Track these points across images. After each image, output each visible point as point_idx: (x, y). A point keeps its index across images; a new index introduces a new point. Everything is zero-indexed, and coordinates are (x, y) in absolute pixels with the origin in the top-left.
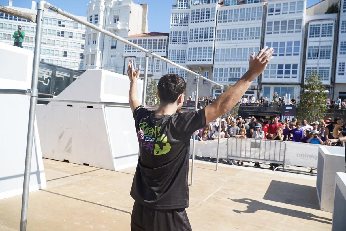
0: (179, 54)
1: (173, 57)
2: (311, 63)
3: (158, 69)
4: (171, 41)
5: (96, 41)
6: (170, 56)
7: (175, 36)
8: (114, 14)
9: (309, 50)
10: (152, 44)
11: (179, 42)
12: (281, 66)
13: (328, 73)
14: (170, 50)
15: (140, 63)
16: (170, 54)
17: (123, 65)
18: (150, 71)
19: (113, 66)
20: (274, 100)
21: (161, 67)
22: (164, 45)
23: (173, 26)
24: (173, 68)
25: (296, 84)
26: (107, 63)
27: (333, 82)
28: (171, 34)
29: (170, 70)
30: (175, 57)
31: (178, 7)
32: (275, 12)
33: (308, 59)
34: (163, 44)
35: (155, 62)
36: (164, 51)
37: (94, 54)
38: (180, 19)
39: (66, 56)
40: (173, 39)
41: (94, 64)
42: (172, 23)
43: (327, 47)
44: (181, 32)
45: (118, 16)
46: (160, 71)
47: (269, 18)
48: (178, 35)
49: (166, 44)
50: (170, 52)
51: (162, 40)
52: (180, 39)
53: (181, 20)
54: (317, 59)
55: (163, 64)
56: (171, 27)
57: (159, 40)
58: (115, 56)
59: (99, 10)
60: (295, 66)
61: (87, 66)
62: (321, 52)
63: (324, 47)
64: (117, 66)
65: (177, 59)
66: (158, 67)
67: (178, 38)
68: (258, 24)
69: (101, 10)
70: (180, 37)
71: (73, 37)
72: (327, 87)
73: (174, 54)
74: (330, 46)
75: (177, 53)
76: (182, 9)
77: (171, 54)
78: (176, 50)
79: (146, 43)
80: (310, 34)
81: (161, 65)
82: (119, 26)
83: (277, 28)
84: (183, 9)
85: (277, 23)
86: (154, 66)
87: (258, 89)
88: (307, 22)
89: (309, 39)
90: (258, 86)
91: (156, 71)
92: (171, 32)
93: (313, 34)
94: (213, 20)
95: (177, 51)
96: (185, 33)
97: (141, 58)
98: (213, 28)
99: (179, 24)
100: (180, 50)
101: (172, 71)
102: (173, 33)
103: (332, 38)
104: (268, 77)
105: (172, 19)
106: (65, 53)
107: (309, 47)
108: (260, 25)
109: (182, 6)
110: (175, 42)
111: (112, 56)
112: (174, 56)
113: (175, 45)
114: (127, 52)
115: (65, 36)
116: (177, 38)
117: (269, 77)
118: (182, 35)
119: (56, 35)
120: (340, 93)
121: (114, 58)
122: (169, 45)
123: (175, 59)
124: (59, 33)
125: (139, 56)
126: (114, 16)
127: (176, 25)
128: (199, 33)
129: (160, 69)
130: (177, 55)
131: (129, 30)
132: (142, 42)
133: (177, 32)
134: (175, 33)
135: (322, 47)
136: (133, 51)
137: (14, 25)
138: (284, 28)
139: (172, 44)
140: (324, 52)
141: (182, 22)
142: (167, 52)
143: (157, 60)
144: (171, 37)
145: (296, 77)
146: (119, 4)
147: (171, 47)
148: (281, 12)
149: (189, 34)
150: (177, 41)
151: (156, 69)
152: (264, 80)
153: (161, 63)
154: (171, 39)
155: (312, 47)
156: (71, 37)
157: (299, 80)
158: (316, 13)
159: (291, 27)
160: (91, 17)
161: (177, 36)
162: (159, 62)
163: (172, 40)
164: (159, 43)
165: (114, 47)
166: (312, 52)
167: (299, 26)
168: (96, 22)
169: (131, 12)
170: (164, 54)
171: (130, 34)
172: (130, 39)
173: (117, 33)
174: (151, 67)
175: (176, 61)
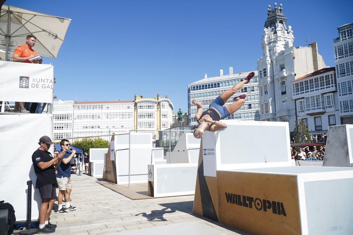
0: (350, 85)
1: (344, 90)
3: (329, 105)
4: (338, 75)
5: (267, 91)
6: (339, 89)
7: (342, 68)
8: (280, 64)
10: (319, 82)
11: (348, 73)
14: (339, 84)
15: (310, 103)
16: (339, 87)
17: (295, 108)
18: (321, 108)
19: (285, 110)
21: (332, 102)
22: (332, 80)
23: (338, 59)
24: (345, 101)
26: (280, 108)
28: (337, 67)
29: (342, 104)
30: (346, 90)
31: (341, 39)
34: (330, 79)
35: (325, 98)
36: (332, 86)
37: (268, 103)
38: (345, 50)
39: (251, 108)
40: (341, 72)
41: (268, 112)
42: (336, 56)
44: (348, 63)
45: (283, 65)
46: (332, 107)
48: (345, 66)
49: (333, 78)
50: (339, 86)
51: (328, 76)
52: (349, 70)
55: (334, 99)
56: (336, 61)
57: (326, 76)
58: (286, 101)
59: (266, 65)
61: (263, 114)
64: (289, 110)
65: (349, 91)
66: (329, 103)
67: (346, 70)
69: (267, 63)
70: (348, 67)
71: (255, 90)
73: (344, 86)
75: (347, 85)
76: (345, 39)
77: (341, 88)
78: (345, 82)
79: (313, 82)
81: (332, 100)
82: (285, 73)
84: (347, 39)
86: (325, 103)
91: (328, 107)
92: (337, 65)
95: (347, 83)
97: (310, 98)
99: (344, 56)
100: (350, 81)
101: (346, 104)
102: (339, 66)
106: (250, 105)
109: (345, 37)
110: (344, 75)
112: (344, 88)
113: (344, 77)
114: (295, 95)
115: (248, 91)
116: (344, 69)
118: (350, 65)
119: (241, 92)
121: (286, 103)
122: (337, 79)
123: (347, 92)
124: (243, 90)
125: (307, 97)
126: (280, 65)
127: (341, 58)
130: (347, 86)
131: (295, 75)
132: (309, 82)
133: (344, 64)
134: (342, 65)
136: (301, 93)
137: (209, 92)
139: (340, 77)
141: (347, 53)
142: (336, 86)
143: (327, 96)
144: (338, 71)
146: (283, 54)
147: (340, 80)
150: (345, 73)
151: (327, 106)
153: (332, 99)
154: (338, 73)
156: (253, 91)
160: (261, 72)
161: (344, 68)
162: (330, 98)
164: (326, 79)
165: (284, 93)
168: (265, 75)
169: (294, 58)
170: (333, 89)
171: (296, 78)
172: (296, 82)
173: (285, 80)
174: (321, 104)
175: (348, 93)
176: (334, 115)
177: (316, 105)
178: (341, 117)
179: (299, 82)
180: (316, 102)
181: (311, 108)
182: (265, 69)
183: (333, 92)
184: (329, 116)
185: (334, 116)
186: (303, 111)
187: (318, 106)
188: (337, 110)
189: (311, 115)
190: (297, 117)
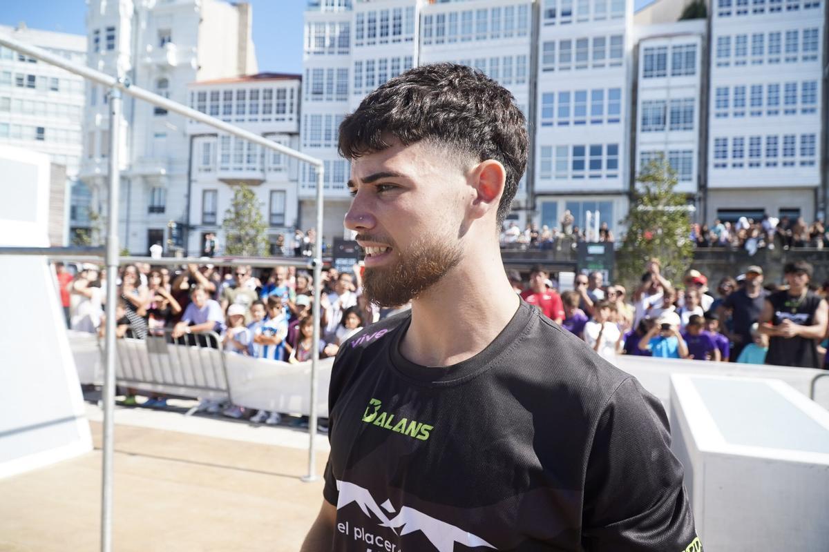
1: (316, 134)
2: (648, 141)
3: (277, 166)
4: (307, 93)
6: (306, 130)
7: (318, 79)
8: (158, 25)
9: (644, 109)
10: (261, 101)
11: (329, 96)
12: (579, 151)
13: (690, 164)
14: (306, 116)
15: (232, 151)
16: (306, 125)
17: (187, 156)
18: (258, 169)
19: (160, 158)
20: (564, 231)
21: (285, 159)
22: (292, 104)
23: (312, 54)
25: (617, 193)
26: (146, 152)
27: (703, 186)
28: (308, 74)
29: (307, 168)
30: (320, 134)
31: (323, 8)
32: (559, 18)
33: (643, 130)
34: (288, 101)
36: (291, 119)
38: (330, 36)
39: (42, 139)
40: (314, 88)
42: (309, 46)
43: (686, 100)
44: (333, 70)
45: (169, 32)
46: (283, 170)
47: (546, 34)
48: (325, 77)
49: (295, 100)
50: (306, 120)
51: (285, 91)
52: (332, 88)
53: (332, 39)
54: (663, 130)
56: (306, 57)
57: (279, 91)
58: (164, 135)
59: (117, 15)
60: (613, 149)
61: (90, 161)
62: (672, 113)
63: (679, 101)
64: (170, 159)
65: (326, 139)
66: (277, 159)
67: (325, 86)
68: (521, 46)
69: (122, 14)
70: (330, 81)
71: (60, 90)
72: (690, 198)
73: (316, 125)
74: (692, 100)
75: (323, 123)
76: (332, 11)
77: (309, 127)
78: (321, 116)
79: (244, 99)
80: (646, 70)
81: (285, 154)
82: (172, 55)
83: (565, 58)
84: (336, 11)
85: (565, 44)
86: (267, 156)
87: (526, 209)
88: (636, 41)
89: (643, 83)
90: (527, 202)
91: (272, 170)
92: (308, 70)
93: (652, 70)
94: (412, 39)
95: (324, 118)
96: (343, 73)
97: (233, 137)
98: (411, 59)
99: (326, 50)
100: (331, 116)
101: (315, 169)
102: (311, 73)
103: (696, 80)
104: (549, 178)
105: (309, 38)
106: (41, 130)
107: (644, 103)
108: (526, 51)
109: (333, 5)
110: (319, 96)
111: (157, 135)
112: (316, 130)
113: (319, 102)
114: (195, 122)
115: (37, 87)
116: (322, 84)
117: (553, 177)
118: (335, 77)
119: (14, 84)
120: (720, 211)
121: (164, 139)
122: (304, 104)
123: (320, 139)
124: (22, 79)
125: (225, 133)
126: (159, 31)
127: (319, 53)
128: (377, 72)
129: (282, 165)
130: (323, 127)
131: (199, 68)
132: (235, 96)
133: (323, 70)
134: (318, 73)
135: (672, 101)
138: (582, 56)
139: (310, 99)
140: (679, 112)
141: (334, 45)
142: (299, 121)
144: (307, 84)
145: (615, 176)
146: (170, 1)
147: (310, 107)
148: (574, 17)
149: (352, 75)
150: (322, 93)
151: (272, 166)
152: (540, 185)
154: (307, 88)
155: (650, 102)
156: (55, 89)
157: (624, 183)
158: (656, 20)
159: (599, 54)
160: (97, 32)
161: (322, 79)
163: (310, 90)
164: (278, 98)
165: (161, 112)
166: (650, 114)
167: (618, 53)
168: (111, 47)
169: (201, 20)
170: (292, 127)
171: (201, 77)
172: (202, 89)
173: (167, 76)
174: (258, 159)
175: (323, 142)
176: (284, 191)
177: (245, 158)
178: (301, 199)
179: (209, 90)
180: (245, 152)
181: (232, 165)
182: (111, 29)
183: (291, 134)
184: (272, 192)
185: (282, 194)
186: (208, 170)
187: (248, 162)
188: (292, 181)
189: (230, 182)
190: (190, 181)
